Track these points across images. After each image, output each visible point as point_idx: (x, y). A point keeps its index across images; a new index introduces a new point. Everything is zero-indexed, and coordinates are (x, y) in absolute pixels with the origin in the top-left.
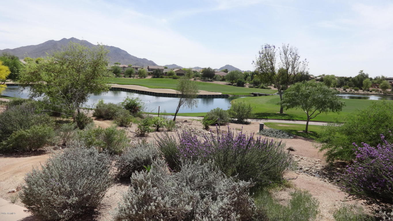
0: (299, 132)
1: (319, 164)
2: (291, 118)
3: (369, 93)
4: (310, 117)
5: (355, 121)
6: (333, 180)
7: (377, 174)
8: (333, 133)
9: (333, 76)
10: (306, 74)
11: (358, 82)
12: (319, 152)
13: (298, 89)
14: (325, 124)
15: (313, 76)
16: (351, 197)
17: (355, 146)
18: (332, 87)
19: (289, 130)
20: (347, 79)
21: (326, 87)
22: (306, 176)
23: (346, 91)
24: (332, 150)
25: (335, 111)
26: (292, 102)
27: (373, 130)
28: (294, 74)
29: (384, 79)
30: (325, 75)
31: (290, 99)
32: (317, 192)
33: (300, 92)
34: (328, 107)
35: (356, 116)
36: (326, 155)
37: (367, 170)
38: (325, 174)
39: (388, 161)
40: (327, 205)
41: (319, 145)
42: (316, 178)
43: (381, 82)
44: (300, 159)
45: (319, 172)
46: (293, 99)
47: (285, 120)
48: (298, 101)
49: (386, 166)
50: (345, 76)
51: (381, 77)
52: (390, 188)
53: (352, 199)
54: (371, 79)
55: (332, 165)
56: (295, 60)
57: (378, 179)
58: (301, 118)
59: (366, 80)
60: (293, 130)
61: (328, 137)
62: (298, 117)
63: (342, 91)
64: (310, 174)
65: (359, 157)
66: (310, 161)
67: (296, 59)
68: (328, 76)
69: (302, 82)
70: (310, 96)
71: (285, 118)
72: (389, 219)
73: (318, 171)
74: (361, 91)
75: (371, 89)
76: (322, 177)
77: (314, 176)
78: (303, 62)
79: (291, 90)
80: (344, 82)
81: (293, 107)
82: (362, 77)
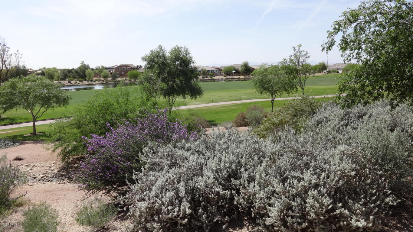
0: (26, 135)
1: (55, 167)
2: (13, 121)
3: (93, 83)
4: (36, 116)
5: (83, 113)
6: (72, 178)
7: (110, 162)
8: (63, 129)
9: (55, 68)
10: (22, 68)
11: (81, 74)
12: (52, 153)
13: (13, 86)
14: (53, 121)
15: (32, 70)
16: (91, 192)
17: (84, 139)
18: (55, 81)
19: (12, 136)
20: (70, 71)
21: (47, 81)
22: (41, 184)
23: (71, 84)
24: (65, 148)
25: (62, 106)
26: (9, 103)
27: (101, 119)
28: (7, 69)
29: (104, 68)
30: (46, 68)
31: (5, 99)
32: (56, 199)
33: (17, 90)
34: (53, 102)
35: (82, 108)
36: (60, 154)
37: (99, 160)
38: (62, 175)
39: (117, 147)
40: (68, 210)
41: (51, 146)
42: (54, 183)
43: (102, 72)
44: (31, 167)
45: (56, 175)
46: (10, 99)
47: (5, 125)
48: (16, 100)
49: (115, 152)
50: (67, 68)
51: (101, 67)
52: (122, 172)
53: (92, 194)
54: (92, 69)
55: (68, 163)
56: (4, 52)
57: (111, 166)
58: (25, 119)
59: (88, 70)
60: (19, 136)
61: (58, 135)
62: (22, 119)
63: (67, 84)
64: (47, 180)
65: (91, 149)
66: (44, 165)
67: (6, 51)
68: (49, 69)
69: (18, 77)
70: (30, 93)
71: (4, 123)
72: (126, 201)
73: (54, 174)
74: (85, 82)
75: (94, 79)
76: (60, 179)
77: (52, 181)
78: (15, 55)
79: (5, 89)
80: (67, 74)
81: (12, 108)
82: (84, 68)
